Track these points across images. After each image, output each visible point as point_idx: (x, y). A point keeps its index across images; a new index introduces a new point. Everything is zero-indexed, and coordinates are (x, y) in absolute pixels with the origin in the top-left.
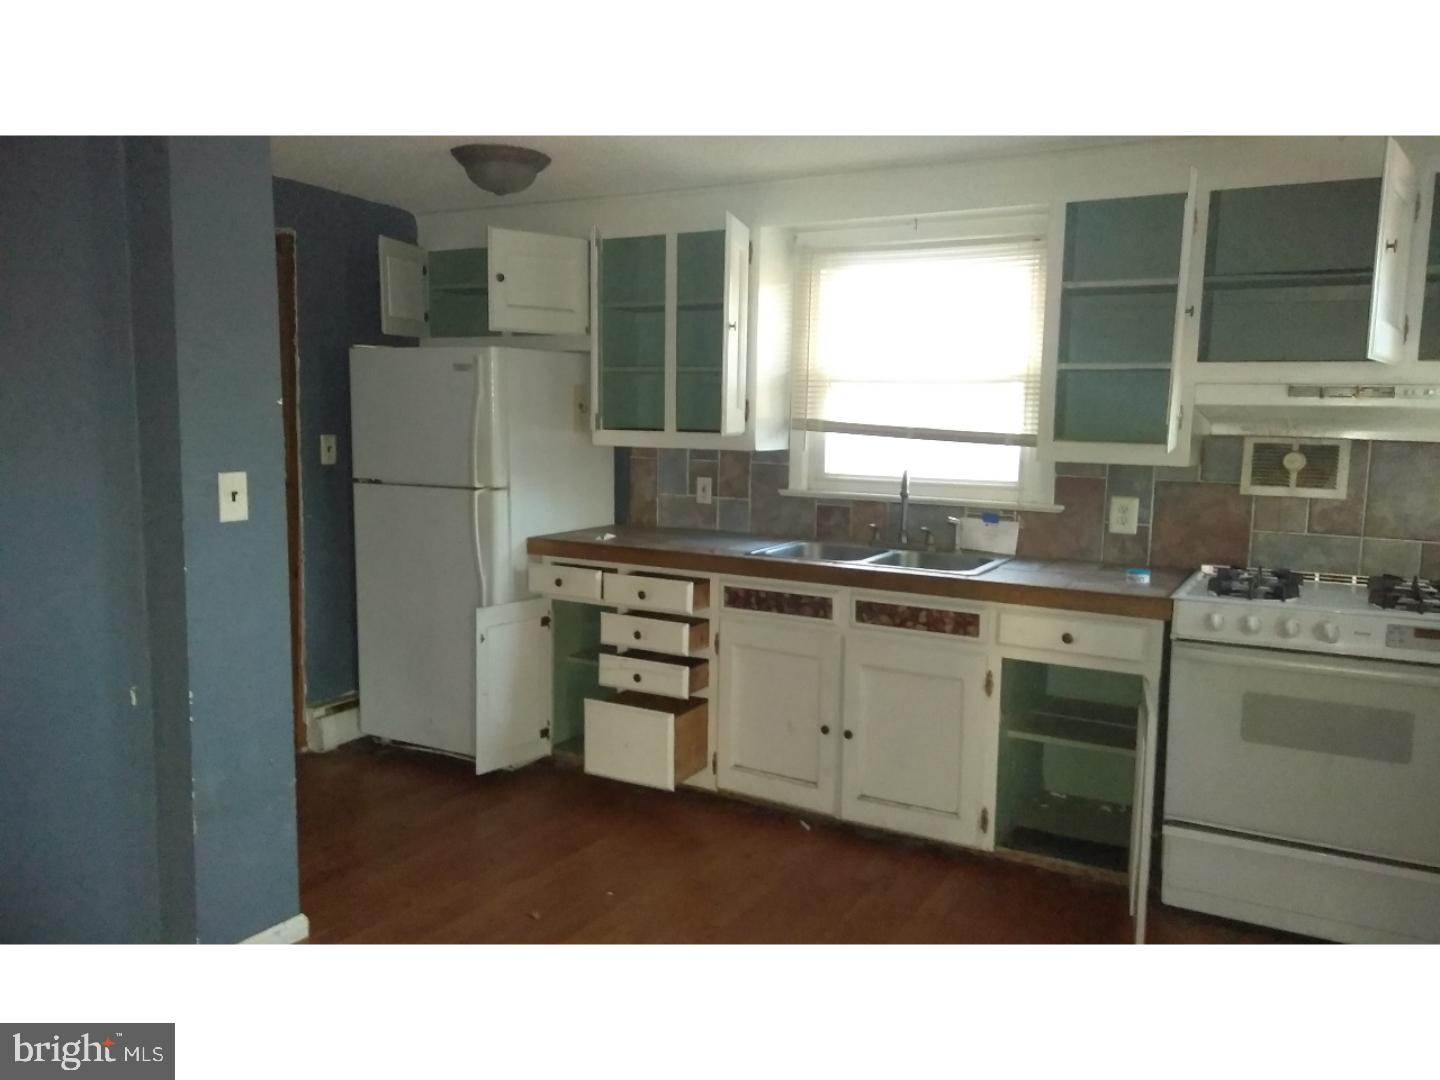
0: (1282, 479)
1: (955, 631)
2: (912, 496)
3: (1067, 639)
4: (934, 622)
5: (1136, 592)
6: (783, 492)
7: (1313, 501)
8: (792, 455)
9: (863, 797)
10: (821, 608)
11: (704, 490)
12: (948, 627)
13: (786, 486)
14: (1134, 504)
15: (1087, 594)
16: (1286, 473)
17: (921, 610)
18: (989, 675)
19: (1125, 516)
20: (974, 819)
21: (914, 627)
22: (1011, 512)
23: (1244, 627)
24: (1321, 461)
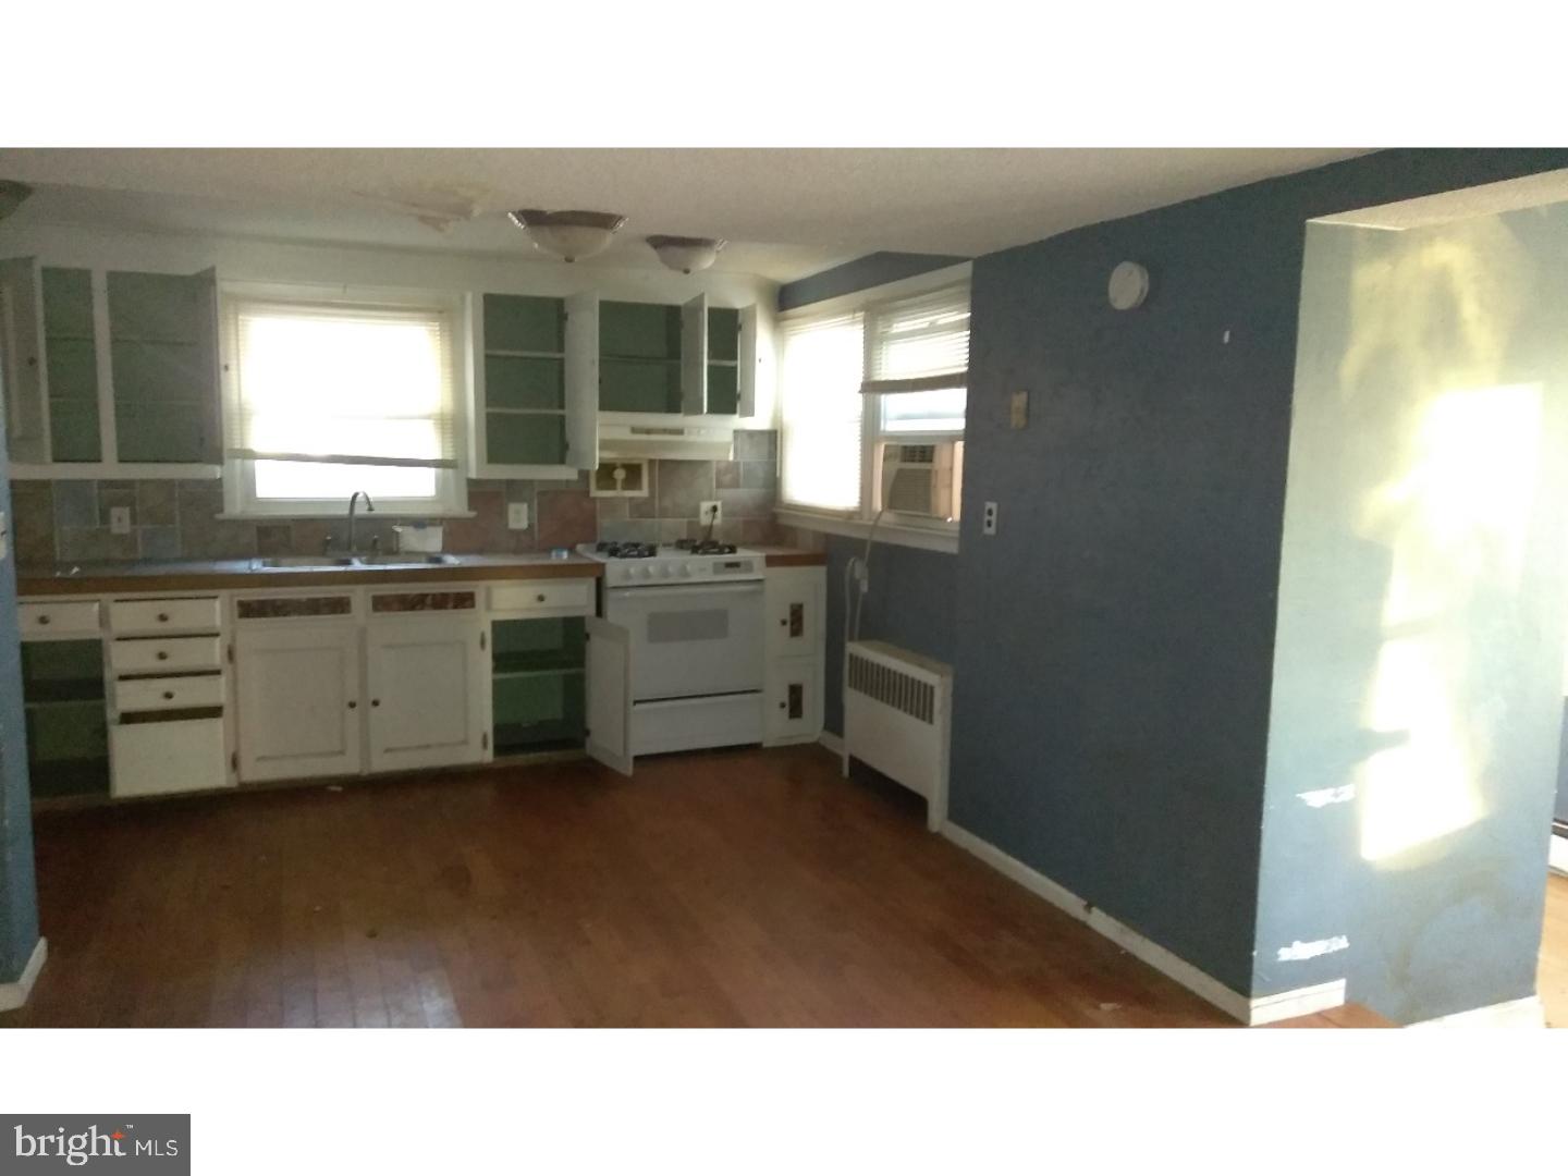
0: (613, 487)
1: (455, 607)
2: (378, 511)
3: (541, 598)
4: (440, 602)
5: (562, 563)
6: (219, 516)
7: (631, 499)
8: (224, 480)
9: (388, 750)
10: (340, 606)
11: (120, 520)
12: (451, 605)
13: (221, 510)
14: (524, 507)
15: (534, 567)
16: (614, 481)
17: (427, 595)
18: (483, 635)
19: (519, 516)
20: (477, 741)
21: (422, 609)
22: (435, 519)
23: (646, 574)
24: (633, 472)
